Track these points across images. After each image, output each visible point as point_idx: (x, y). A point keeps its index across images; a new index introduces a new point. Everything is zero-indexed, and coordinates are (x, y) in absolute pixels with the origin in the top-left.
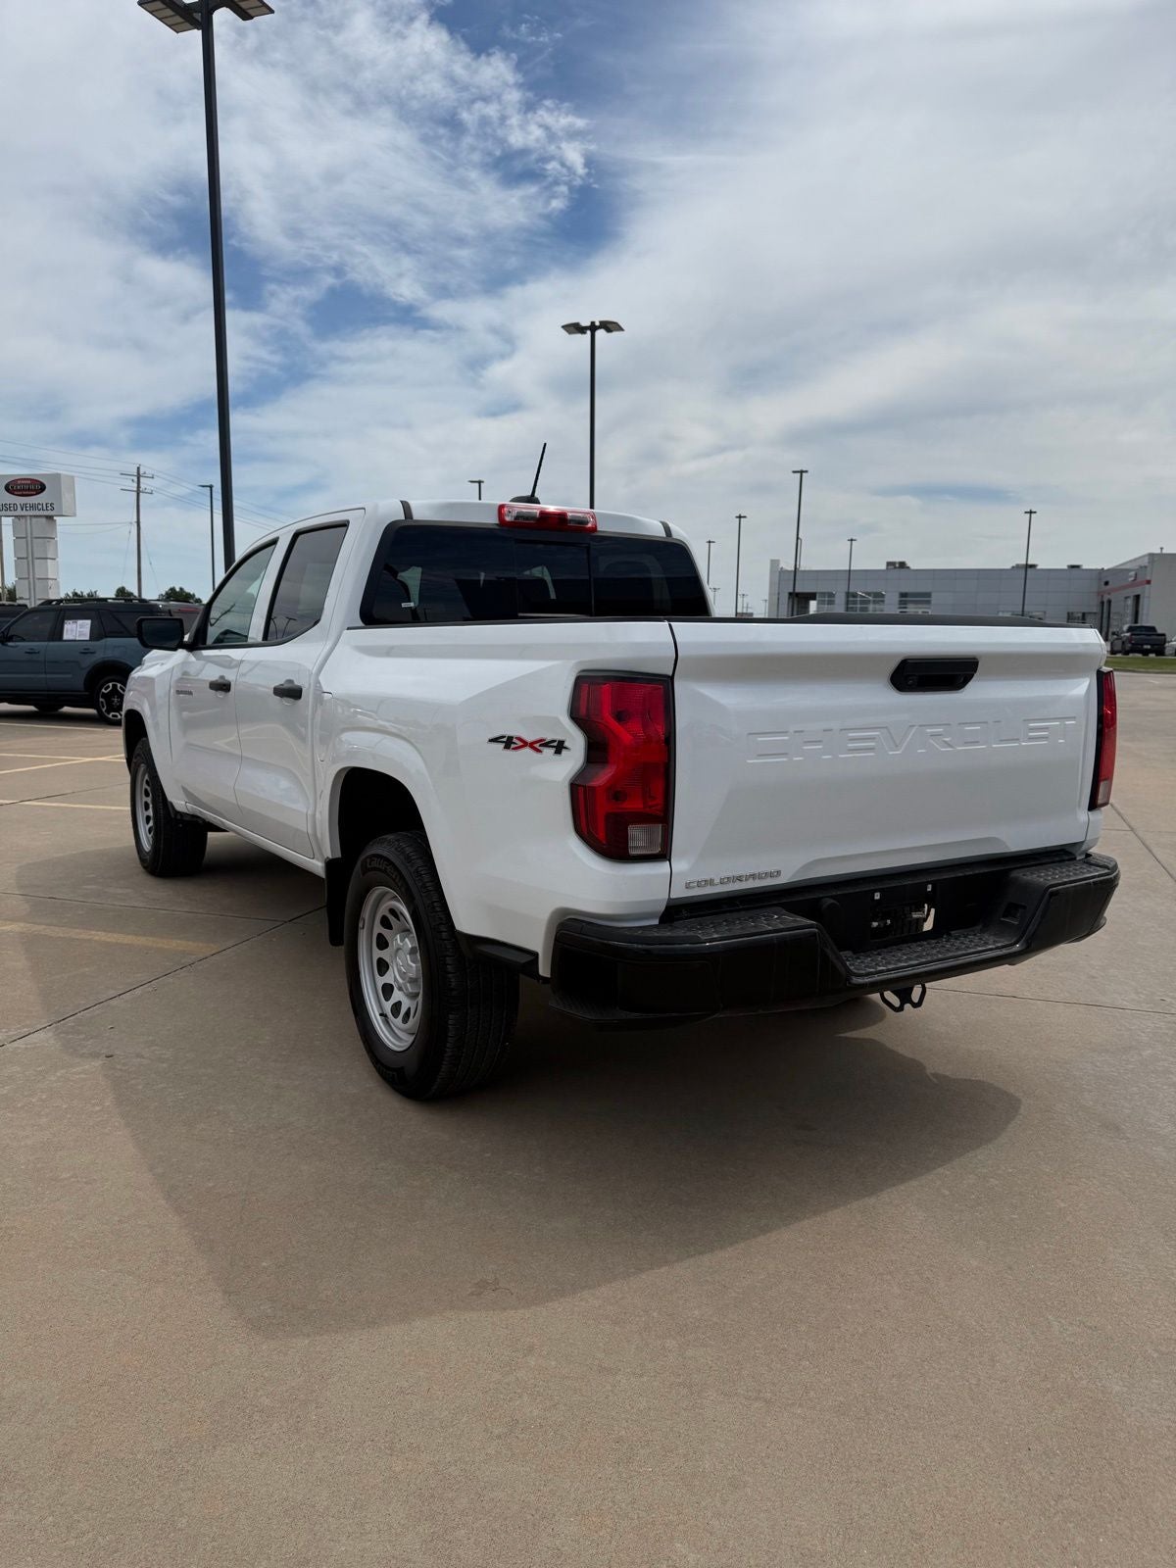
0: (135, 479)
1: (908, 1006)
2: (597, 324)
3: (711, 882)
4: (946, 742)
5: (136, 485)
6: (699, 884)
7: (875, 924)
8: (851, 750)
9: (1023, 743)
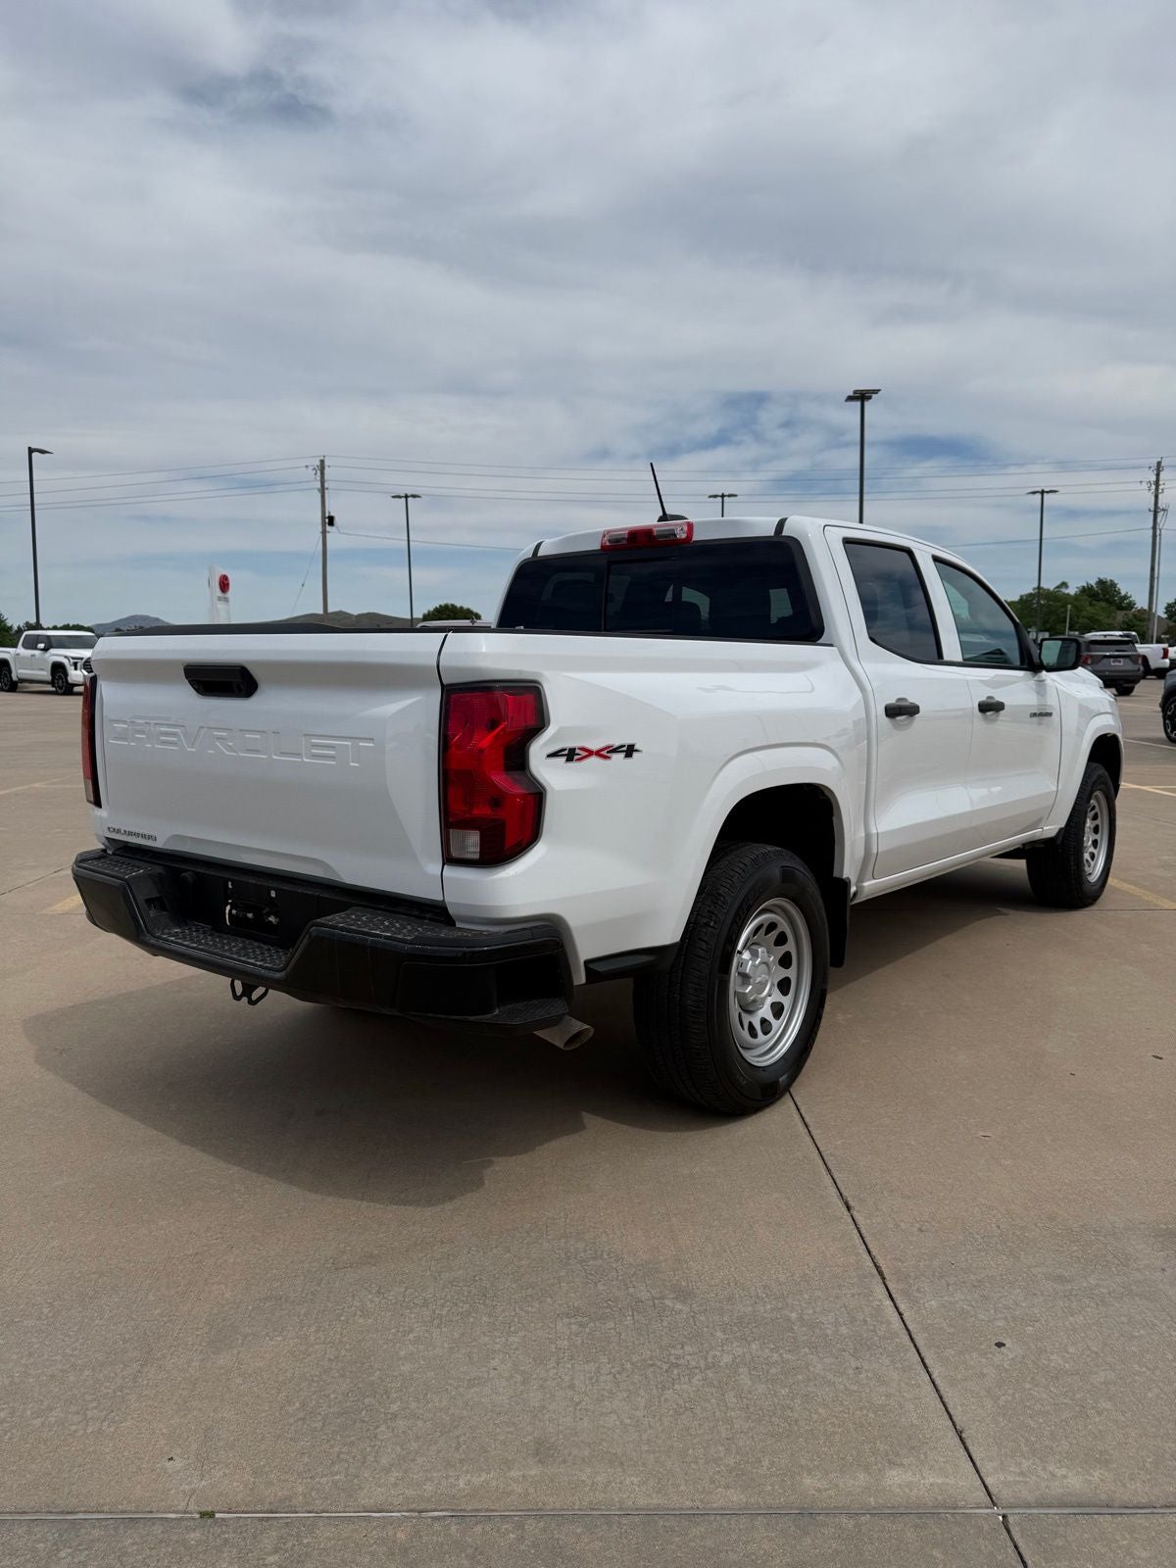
1: (245, 999)
4: (229, 747)
8: (164, 743)
9: (305, 760)
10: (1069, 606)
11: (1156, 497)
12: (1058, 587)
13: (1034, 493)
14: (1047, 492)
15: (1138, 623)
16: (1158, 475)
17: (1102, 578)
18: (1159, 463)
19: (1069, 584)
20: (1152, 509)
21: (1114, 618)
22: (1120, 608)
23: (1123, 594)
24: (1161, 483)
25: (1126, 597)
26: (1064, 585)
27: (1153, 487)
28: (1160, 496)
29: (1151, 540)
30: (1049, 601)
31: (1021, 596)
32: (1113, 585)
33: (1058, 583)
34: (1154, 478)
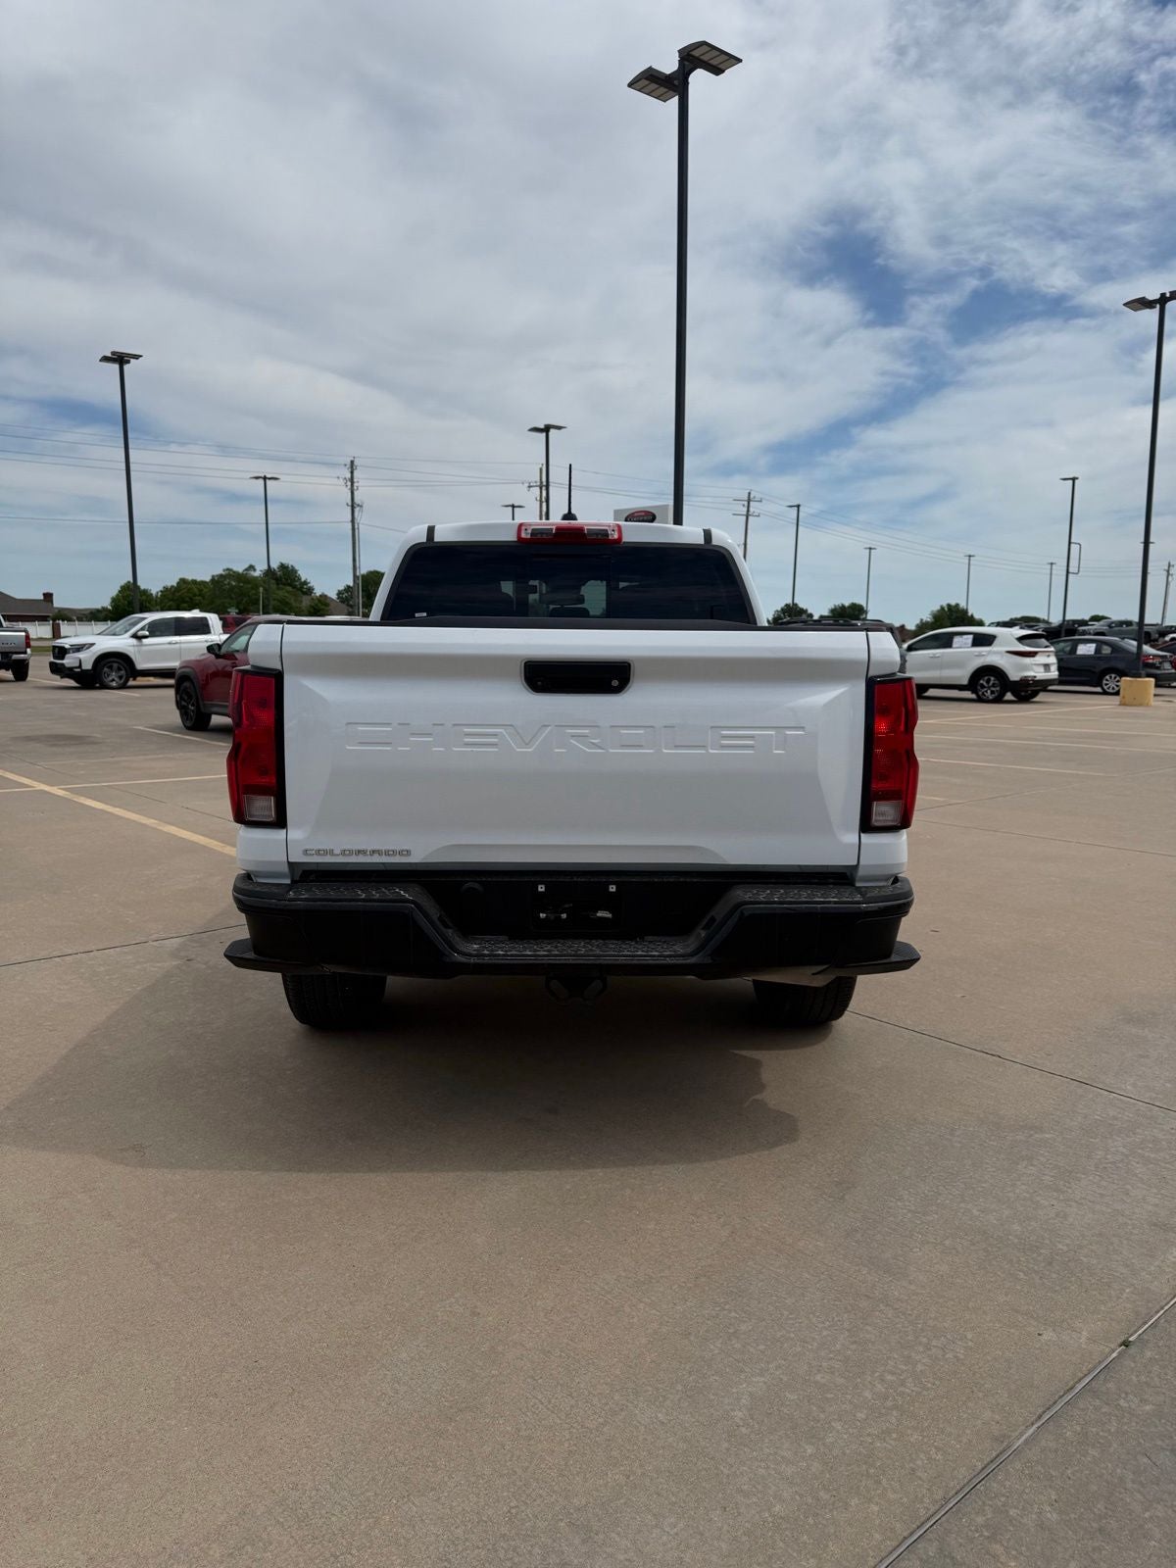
0: (746, 503)
2: (1168, 295)
3: (331, 853)
4: (593, 743)
5: (746, 509)
6: (318, 852)
7: (542, 915)
8: (467, 744)
9: (711, 751)
10: (261, 589)
11: (352, 493)
12: (246, 570)
13: (257, 478)
14: (270, 479)
15: (323, 607)
16: (352, 473)
17: (284, 562)
18: (352, 462)
19: (256, 567)
20: (350, 504)
21: (301, 602)
22: (305, 593)
23: (303, 580)
24: (355, 480)
25: (305, 583)
26: (252, 567)
27: (349, 484)
28: (356, 493)
29: (350, 532)
30: (239, 582)
31: (213, 576)
32: (294, 571)
33: (247, 566)
34: (349, 476)
